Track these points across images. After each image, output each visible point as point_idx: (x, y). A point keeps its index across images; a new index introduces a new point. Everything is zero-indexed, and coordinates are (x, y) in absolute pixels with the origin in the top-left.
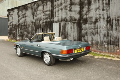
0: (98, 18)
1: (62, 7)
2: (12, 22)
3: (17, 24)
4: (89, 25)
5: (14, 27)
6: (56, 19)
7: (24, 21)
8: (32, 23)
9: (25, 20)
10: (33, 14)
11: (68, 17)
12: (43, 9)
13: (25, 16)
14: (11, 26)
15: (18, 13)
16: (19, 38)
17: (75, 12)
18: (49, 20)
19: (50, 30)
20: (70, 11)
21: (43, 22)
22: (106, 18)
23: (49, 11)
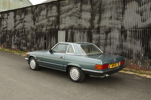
0: (111, 27)
1: (70, 13)
2: (6, 27)
3: (13, 30)
4: (101, 35)
5: (9, 33)
6: (62, 26)
7: (22, 27)
8: (32, 30)
9: (24, 25)
10: (34, 19)
11: (77, 24)
12: (47, 14)
13: (23, 21)
14: (4, 32)
15: (15, 17)
16: (15, 47)
17: (85, 20)
18: (54, 28)
19: (54, 38)
20: (80, 18)
21: (47, 29)
22: (120, 28)
23: (55, 17)
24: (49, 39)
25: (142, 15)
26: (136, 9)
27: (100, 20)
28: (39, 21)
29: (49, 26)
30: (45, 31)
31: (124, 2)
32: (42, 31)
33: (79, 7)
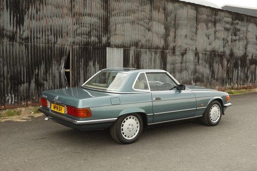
11: (145, 39)
18: (97, 40)
19: (96, 63)
20: (149, 30)
21: (74, 43)
22: (194, 49)
23: (96, 16)
24: (82, 64)
25: (209, 39)
26: (205, 31)
27: (175, 37)
28: (44, 16)
29: (81, 34)
30: (68, 47)
31: (197, 21)
32: (56, 45)
33: (148, 12)
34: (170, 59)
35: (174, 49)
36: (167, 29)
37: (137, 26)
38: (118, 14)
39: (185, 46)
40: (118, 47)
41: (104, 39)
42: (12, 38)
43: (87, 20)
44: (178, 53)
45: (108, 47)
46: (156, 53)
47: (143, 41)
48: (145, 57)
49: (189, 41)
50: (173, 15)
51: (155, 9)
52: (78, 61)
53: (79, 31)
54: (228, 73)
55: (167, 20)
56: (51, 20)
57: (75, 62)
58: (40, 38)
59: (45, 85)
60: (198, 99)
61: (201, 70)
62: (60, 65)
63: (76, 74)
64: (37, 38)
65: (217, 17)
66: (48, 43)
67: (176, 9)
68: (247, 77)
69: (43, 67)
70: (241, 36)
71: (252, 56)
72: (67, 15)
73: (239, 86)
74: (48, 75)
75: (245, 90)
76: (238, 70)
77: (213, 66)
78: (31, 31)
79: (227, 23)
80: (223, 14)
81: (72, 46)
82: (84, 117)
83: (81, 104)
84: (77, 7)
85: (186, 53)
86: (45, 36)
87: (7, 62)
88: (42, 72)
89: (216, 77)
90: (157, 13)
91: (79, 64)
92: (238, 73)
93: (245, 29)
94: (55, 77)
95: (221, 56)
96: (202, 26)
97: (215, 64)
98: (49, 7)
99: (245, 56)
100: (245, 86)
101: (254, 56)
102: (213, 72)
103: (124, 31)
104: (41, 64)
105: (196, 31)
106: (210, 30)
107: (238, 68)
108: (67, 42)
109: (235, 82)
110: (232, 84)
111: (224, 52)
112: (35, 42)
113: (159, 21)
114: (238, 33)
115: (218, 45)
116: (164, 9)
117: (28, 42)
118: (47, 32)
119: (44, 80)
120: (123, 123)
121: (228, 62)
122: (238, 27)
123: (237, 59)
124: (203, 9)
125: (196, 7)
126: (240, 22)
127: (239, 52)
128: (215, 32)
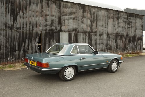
6: (65, 28)
18: (55, 28)
19: (55, 40)
20: (82, 23)
21: (43, 30)
22: (107, 33)
23: (54, 16)
24: (47, 41)
25: (115, 27)
26: (113, 23)
27: (96, 26)
28: (27, 16)
29: (46, 25)
30: (40, 32)
31: (108, 17)
32: (33, 31)
33: (82, 13)
34: (93, 38)
35: (96, 32)
36: (92, 22)
37: (75, 21)
38: (66, 15)
39: (101, 31)
40: (66, 32)
41: (58, 28)
42: (11, 28)
43: (49, 18)
44: (98, 34)
45: (61, 32)
46: (86, 35)
47: (79, 29)
48: (80, 37)
49: (104, 28)
50: (95, 15)
51: (85, 11)
52: (45, 39)
53: (45, 24)
54: (125, 45)
55: (92, 17)
56: (31, 19)
57: (44, 40)
58: (25, 28)
59: (28, 52)
60: (105, 59)
61: (111, 44)
62: (36, 41)
63: (44, 46)
64: (24, 28)
65: (119, 15)
66: (29, 30)
67: (96, 12)
68: (136, 47)
69: (27, 43)
70: (133, 25)
71: (139, 36)
72: (39, 16)
73: (132, 52)
74: (29, 46)
75: (135, 54)
76: (131, 44)
77: (117, 42)
78: (21, 24)
79: (125, 18)
80: (122, 14)
81: (42, 32)
82: (45, 67)
83: (44, 61)
84: (44, 11)
85: (102, 35)
86: (28, 27)
87: (8, 40)
88: (26, 45)
89: (119, 47)
90: (86, 14)
91: (46, 41)
92: (131, 45)
93: (135, 21)
94: (33, 47)
95: (122, 36)
96: (111, 20)
97: (118, 40)
98: (30, 12)
99: (135, 36)
100: (135, 52)
101: (140, 36)
102: (117, 45)
103: (69, 23)
104: (26, 41)
105: (108, 23)
106: (115, 22)
107: (131, 43)
108: (39, 30)
109: (130, 50)
110: (128, 51)
111: (123, 34)
112: (23, 30)
113: (87, 18)
114: (131, 24)
115: (120, 30)
116: (90, 12)
117: (19, 30)
118: (29, 25)
119: (27, 49)
120: (65, 71)
121: (125, 39)
122: (131, 20)
123: (130, 38)
124: (111, 11)
125: (108, 10)
126: (132, 18)
127: (131, 34)
128: (118, 23)
